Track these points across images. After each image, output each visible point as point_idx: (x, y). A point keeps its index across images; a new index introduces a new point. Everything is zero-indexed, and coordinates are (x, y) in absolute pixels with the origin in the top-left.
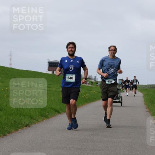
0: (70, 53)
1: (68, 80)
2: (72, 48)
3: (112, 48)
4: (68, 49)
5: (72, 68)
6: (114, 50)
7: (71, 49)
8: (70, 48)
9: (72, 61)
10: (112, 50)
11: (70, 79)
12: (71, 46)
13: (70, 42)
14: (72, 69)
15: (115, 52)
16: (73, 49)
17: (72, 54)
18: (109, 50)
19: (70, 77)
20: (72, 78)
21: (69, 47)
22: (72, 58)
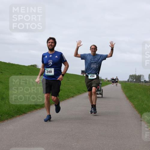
0: (50, 47)
1: (47, 74)
2: (52, 42)
3: (93, 47)
6: (94, 49)
7: (50, 44)
8: (50, 43)
9: (51, 56)
10: (93, 49)
11: (49, 73)
12: (51, 41)
13: (50, 37)
14: (50, 64)
15: (95, 50)
16: (53, 44)
17: (51, 48)
18: (91, 49)
19: (49, 71)
20: (51, 72)
21: (49, 41)
22: (51, 53)
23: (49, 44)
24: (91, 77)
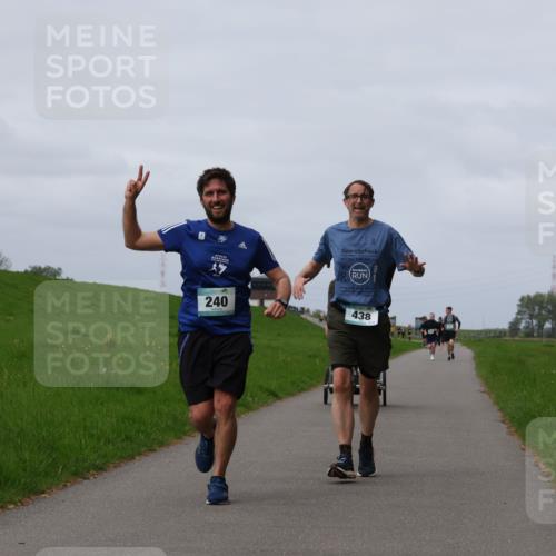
0: (215, 211)
2: (220, 192)
4: (205, 198)
5: (220, 266)
7: (214, 198)
8: (210, 193)
9: (222, 239)
11: (215, 307)
12: (214, 185)
13: (207, 172)
16: (224, 197)
17: (221, 214)
19: (217, 298)
20: (222, 302)
21: (206, 190)
22: (223, 229)
23: (208, 199)
24: (355, 316)
